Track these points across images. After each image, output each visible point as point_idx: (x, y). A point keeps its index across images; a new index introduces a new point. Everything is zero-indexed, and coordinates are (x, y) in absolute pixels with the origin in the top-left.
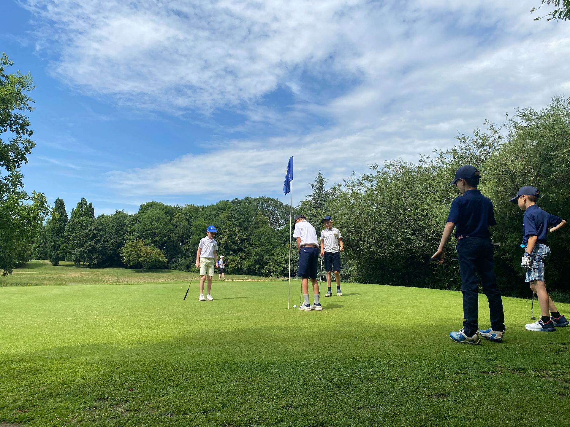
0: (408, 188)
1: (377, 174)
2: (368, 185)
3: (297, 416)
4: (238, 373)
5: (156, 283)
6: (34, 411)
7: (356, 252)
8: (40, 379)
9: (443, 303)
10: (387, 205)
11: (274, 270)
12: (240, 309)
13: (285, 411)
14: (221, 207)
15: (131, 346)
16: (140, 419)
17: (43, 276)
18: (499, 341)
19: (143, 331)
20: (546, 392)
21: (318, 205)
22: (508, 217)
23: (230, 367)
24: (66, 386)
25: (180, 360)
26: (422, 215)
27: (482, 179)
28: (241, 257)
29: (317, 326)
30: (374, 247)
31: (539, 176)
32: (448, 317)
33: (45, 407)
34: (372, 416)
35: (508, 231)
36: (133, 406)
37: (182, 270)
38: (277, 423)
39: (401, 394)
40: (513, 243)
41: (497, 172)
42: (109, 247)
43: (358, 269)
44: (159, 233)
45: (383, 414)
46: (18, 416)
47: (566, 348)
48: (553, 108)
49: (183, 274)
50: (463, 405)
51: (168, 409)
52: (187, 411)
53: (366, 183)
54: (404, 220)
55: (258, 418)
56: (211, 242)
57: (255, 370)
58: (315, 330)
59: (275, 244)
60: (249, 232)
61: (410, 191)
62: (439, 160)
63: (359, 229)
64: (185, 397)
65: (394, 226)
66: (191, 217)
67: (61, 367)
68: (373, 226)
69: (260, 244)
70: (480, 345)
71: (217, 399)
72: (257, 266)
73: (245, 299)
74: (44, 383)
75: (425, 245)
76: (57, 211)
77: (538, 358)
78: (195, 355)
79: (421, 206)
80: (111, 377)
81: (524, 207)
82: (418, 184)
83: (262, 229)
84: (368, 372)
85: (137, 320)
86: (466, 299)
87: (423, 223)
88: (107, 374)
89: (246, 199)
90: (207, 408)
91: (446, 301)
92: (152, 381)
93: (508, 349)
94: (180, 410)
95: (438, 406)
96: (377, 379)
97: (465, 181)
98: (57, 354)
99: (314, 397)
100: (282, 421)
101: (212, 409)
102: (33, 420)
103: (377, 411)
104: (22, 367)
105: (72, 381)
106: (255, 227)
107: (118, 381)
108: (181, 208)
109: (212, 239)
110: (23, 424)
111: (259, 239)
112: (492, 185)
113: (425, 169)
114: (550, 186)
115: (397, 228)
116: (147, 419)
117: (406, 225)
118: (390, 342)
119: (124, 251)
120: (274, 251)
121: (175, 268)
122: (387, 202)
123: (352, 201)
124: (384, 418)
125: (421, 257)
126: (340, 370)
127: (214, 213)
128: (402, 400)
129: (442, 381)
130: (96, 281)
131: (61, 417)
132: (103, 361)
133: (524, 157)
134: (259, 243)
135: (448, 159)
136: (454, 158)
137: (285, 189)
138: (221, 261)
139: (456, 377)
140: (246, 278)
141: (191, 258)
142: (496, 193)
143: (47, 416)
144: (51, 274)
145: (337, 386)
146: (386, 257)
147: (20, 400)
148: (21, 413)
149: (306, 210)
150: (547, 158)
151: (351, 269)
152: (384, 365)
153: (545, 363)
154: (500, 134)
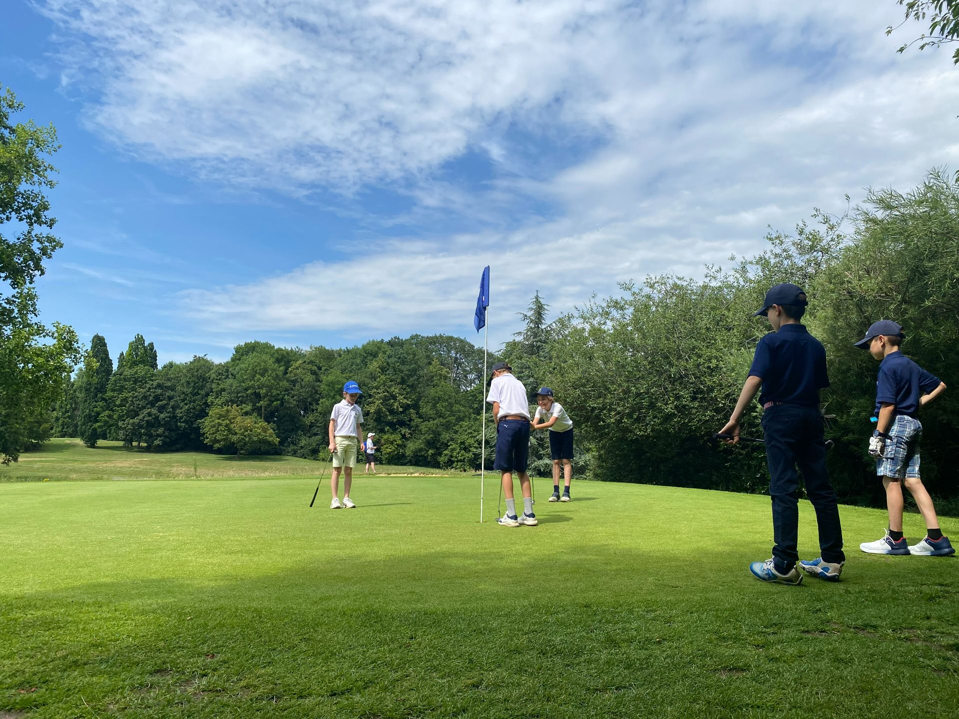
0: (686, 321)
1: (632, 298)
2: (618, 316)
3: (490, 702)
4: (392, 629)
5: (259, 479)
6: (47, 690)
7: (597, 428)
8: (58, 637)
9: (742, 516)
10: (649, 349)
11: (459, 458)
12: (400, 522)
13: (470, 694)
14: (371, 352)
15: (213, 584)
16: (224, 705)
17: (69, 465)
18: (833, 579)
19: (234, 557)
20: (911, 665)
21: (533, 350)
22: (852, 372)
23: (379, 619)
24: (102, 650)
25: (294, 606)
26: (709, 367)
27: (810, 307)
28: (404, 436)
29: (529, 552)
30: (626, 421)
31: (906, 303)
32: (749, 538)
33: (64, 684)
34: (617, 704)
35: (853, 394)
36: (214, 684)
37: (303, 456)
38: (455, 715)
39: (666, 668)
40: (861, 415)
41: (834, 296)
42: (181, 418)
43: (600, 457)
44: (266, 395)
45: (635, 700)
46: (18, 699)
47: (948, 592)
48: (929, 188)
49: (306, 464)
50: (771, 687)
51: (273, 689)
52: (305, 693)
53: (615, 314)
54: (677, 376)
55: (424, 706)
56: (352, 410)
57: (422, 625)
58: (524, 559)
59: (462, 415)
60: (417, 394)
61: (688, 326)
62: (738, 276)
63: (602, 390)
64: (302, 668)
65: (661, 385)
66: (320, 368)
67: (94, 618)
68: (625, 385)
69: (436, 414)
70: (802, 585)
71: (354, 673)
72: (431, 452)
73: (408, 506)
74: (65, 644)
75: (712, 417)
76: (93, 356)
77: (900, 609)
78: (320, 599)
79: (707, 352)
80: (178, 634)
81: (881, 354)
82: (701, 315)
83: (439, 389)
84: (611, 629)
85: (225, 539)
86: (779, 509)
87: (710, 381)
88: (171, 629)
89: (412, 338)
90: (338, 687)
91: (747, 512)
92: (247, 642)
93: (850, 593)
94: (293, 691)
95: (729, 688)
96: (627, 641)
97: (781, 308)
98: (89, 596)
99: (520, 671)
100: (464, 711)
101: (347, 690)
102: (44, 705)
103: (624, 694)
104: (29, 616)
105: (112, 640)
106: (428, 385)
107: (190, 642)
108: (302, 352)
109: (352, 404)
110: (27, 712)
111: (434, 406)
112: (826, 317)
113: (713, 289)
114: (923, 320)
115: (666, 388)
116: (236, 706)
117: (681, 384)
118: (651, 579)
119: (206, 424)
120: (459, 426)
121: (293, 454)
122: (650, 345)
123: (591, 343)
124: (637, 707)
125: (705, 438)
126: (565, 626)
127: (358, 361)
128: (668, 677)
129: (736, 645)
130: (159, 475)
131: (91, 701)
132: (165, 607)
133: (881, 271)
134: (435, 412)
135: (754, 273)
136: (763, 271)
137: (476, 321)
138: (369, 442)
139: (760, 639)
140: (411, 471)
141: (319, 437)
142: (833, 331)
143: (68, 699)
144: (83, 462)
145: (559, 652)
146: (648, 437)
147: (24, 672)
148: (24, 695)
149: (513, 357)
150: (919, 271)
151: (588, 456)
152: (640, 617)
153: (911, 617)
154: (841, 230)
